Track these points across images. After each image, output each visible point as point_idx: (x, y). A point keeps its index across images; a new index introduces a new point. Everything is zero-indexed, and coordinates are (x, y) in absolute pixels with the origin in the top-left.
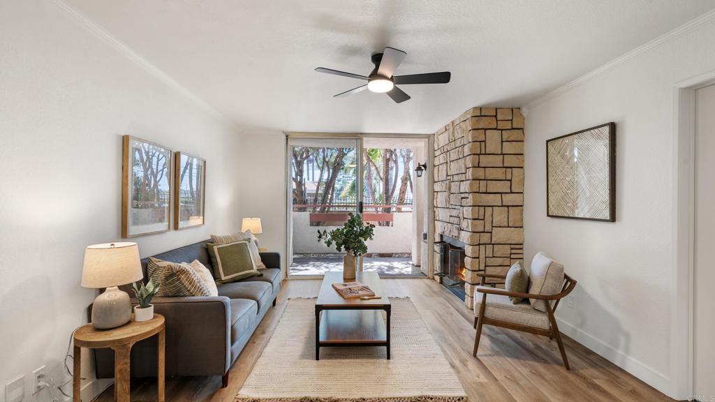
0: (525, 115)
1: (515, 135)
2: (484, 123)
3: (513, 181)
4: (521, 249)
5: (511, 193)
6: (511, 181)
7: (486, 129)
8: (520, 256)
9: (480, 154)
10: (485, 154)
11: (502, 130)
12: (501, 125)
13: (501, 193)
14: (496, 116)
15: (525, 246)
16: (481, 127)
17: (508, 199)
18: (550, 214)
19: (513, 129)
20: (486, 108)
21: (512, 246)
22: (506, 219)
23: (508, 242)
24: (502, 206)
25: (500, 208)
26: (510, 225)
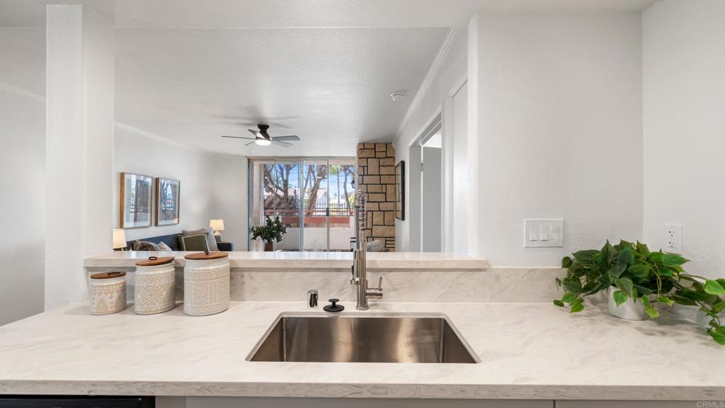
0: (395, 147)
1: (388, 161)
2: (366, 154)
4: (394, 241)
5: (386, 201)
6: (386, 193)
7: (367, 158)
8: (393, 246)
9: (364, 175)
10: (367, 175)
11: (379, 158)
12: (378, 155)
13: (378, 202)
14: (375, 149)
15: (396, 239)
16: (364, 157)
17: (384, 206)
19: (387, 157)
20: (367, 143)
21: (387, 239)
22: (382, 220)
23: (383, 236)
24: (379, 211)
26: (386, 223)
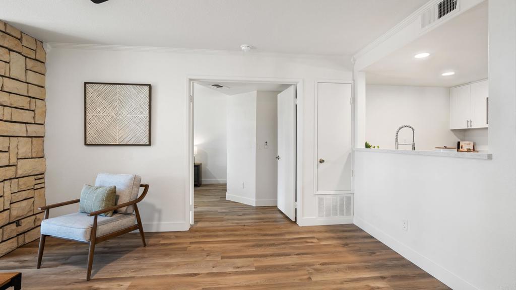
0: (48, 51)
1: (38, 67)
2: (8, 42)
3: (36, 112)
4: (43, 178)
5: (35, 123)
6: (34, 111)
7: (10, 50)
8: (42, 186)
9: (5, 76)
10: (10, 78)
11: (26, 57)
12: (25, 51)
13: (26, 123)
14: (21, 40)
15: (46, 175)
16: (6, 46)
17: (33, 130)
18: (88, 142)
19: (36, 60)
20: (11, 26)
21: (36, 177)
22: (30, 150)
23: (32, 174)
24: (27, 137)
25: (25, 138)
26: (34, 156)
